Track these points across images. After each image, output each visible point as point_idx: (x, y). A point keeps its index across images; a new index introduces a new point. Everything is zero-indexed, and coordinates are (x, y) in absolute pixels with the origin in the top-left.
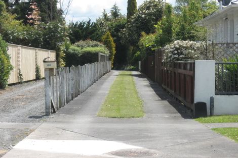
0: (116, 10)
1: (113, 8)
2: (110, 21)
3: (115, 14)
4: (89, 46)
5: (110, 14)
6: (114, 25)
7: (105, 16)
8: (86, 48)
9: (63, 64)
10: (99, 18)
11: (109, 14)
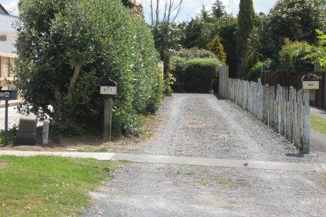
0: (219, 7)
1: (215, 4)
2: (212, 22)
3: (218, 12)
4: (196, 56)
5: (212, 12)
6: (219, 27)
7: (205, 14)
8: (192, 58)
9: (172, 80)
10: (197, 17)
11: (210, 13)
